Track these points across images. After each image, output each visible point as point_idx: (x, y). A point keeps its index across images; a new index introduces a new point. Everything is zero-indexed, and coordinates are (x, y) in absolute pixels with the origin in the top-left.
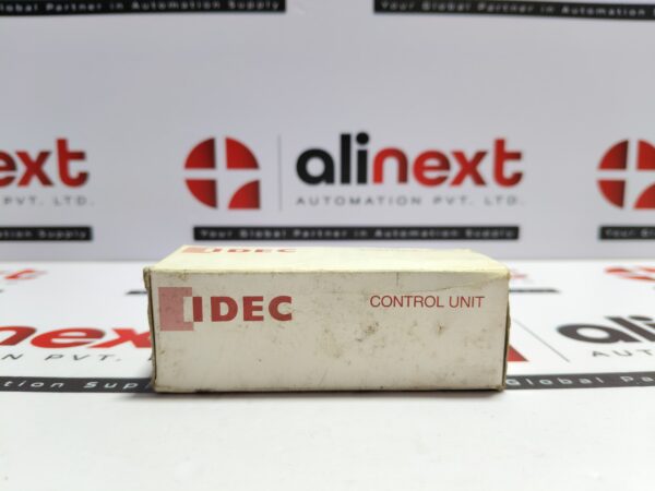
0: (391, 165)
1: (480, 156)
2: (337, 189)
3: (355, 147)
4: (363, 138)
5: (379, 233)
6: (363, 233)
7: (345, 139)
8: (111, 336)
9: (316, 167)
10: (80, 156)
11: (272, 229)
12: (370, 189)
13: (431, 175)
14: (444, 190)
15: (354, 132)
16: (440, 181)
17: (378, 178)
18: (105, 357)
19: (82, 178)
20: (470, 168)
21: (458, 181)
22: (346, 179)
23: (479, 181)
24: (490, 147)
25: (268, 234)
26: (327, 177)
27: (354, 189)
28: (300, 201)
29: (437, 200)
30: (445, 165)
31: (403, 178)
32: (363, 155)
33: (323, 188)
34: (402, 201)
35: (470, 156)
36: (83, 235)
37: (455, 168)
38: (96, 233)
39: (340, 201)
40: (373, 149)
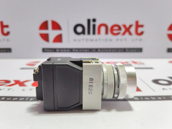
0: (103, 29)
1: (131, 26)
2: (86, 36)
3: (92, 23)
4: (94, 20)
5: (99, 50)
6: (94, 50)
7: (89, 21)
8: (12, 82)
9: (79, 29)
10: (7, 26)
11: (66, 49)
12: (96, 36)
13: (115, 32)
14: (120, 37)
15: (91, 18)
16: (118, 34)
17: (99, 33)
18: (9, 89)
19: (8, 33)
20: (128, 30)
21: (124, 34)
22: (89, 33)
23: (130, 34)
24: (134, 23)
25: (65, 50)
26: (83, 32)
27: (91, 36)
28: (75, 40)
29: (117, 40)
30: (120, 29)
31: (107, 33)
32: (94, 26)
33: (82, 36)
34: (106, 40)
35: (128, 26)
36: (9, 51)
37: (123, 30)
38: (13, 50)
39: (87, 40)
40: (97, 24)
